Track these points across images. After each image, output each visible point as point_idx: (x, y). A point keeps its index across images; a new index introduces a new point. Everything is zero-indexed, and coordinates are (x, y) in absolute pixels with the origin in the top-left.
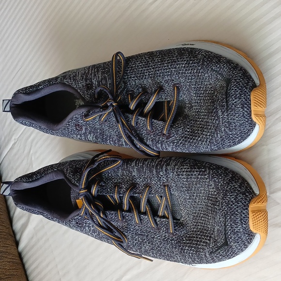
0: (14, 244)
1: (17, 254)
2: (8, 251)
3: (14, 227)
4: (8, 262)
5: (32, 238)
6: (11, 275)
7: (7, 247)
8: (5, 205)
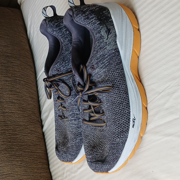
0: (40, 127)
1: (41, 133)
2: (36, 130)
3: (42, 118)
4: (35, 137)
5: (50, 125)
6: (37, 144)
7: (36, 128)
8: (38, 104)
